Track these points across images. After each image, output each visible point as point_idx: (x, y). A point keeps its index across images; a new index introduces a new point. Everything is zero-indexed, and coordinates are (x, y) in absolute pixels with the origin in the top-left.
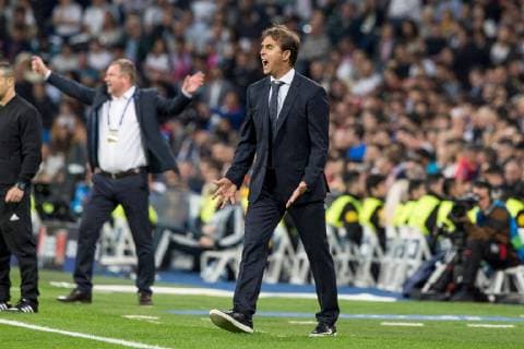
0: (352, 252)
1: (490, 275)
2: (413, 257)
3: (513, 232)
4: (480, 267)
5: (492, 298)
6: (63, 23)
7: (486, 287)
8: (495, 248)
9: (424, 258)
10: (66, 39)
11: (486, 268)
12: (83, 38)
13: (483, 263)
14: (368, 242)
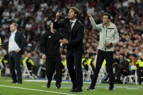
0: (86, 72)
1: (123, 77)
2: (103, 73)
3: (129, 67)
4: (121, 75)
5: (124, 83)
6: (5, 16)
7: (122, 80)
8: (125, 71)
9: (105, 73)
10: (6, 20)
11: (122, 76)
12: (10, 20)
13: (122, 74)
14: (90, 70)
